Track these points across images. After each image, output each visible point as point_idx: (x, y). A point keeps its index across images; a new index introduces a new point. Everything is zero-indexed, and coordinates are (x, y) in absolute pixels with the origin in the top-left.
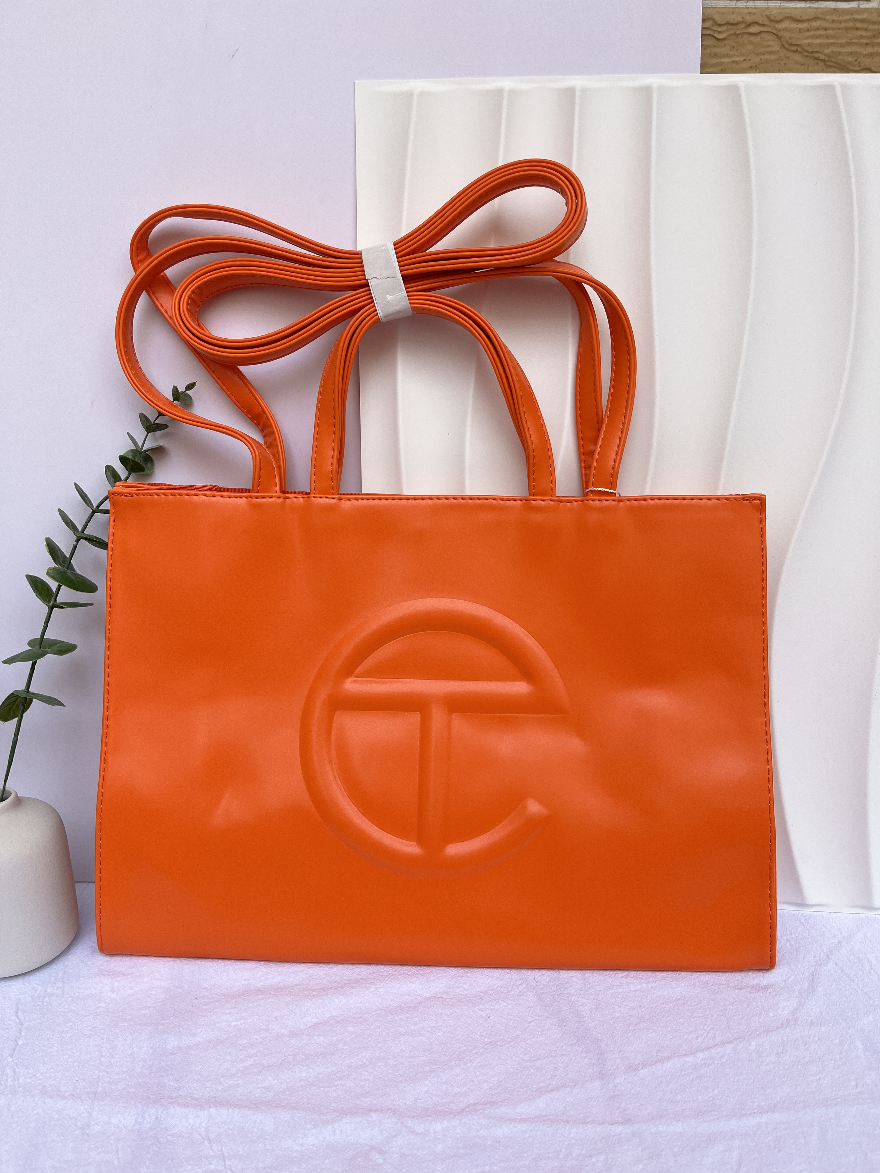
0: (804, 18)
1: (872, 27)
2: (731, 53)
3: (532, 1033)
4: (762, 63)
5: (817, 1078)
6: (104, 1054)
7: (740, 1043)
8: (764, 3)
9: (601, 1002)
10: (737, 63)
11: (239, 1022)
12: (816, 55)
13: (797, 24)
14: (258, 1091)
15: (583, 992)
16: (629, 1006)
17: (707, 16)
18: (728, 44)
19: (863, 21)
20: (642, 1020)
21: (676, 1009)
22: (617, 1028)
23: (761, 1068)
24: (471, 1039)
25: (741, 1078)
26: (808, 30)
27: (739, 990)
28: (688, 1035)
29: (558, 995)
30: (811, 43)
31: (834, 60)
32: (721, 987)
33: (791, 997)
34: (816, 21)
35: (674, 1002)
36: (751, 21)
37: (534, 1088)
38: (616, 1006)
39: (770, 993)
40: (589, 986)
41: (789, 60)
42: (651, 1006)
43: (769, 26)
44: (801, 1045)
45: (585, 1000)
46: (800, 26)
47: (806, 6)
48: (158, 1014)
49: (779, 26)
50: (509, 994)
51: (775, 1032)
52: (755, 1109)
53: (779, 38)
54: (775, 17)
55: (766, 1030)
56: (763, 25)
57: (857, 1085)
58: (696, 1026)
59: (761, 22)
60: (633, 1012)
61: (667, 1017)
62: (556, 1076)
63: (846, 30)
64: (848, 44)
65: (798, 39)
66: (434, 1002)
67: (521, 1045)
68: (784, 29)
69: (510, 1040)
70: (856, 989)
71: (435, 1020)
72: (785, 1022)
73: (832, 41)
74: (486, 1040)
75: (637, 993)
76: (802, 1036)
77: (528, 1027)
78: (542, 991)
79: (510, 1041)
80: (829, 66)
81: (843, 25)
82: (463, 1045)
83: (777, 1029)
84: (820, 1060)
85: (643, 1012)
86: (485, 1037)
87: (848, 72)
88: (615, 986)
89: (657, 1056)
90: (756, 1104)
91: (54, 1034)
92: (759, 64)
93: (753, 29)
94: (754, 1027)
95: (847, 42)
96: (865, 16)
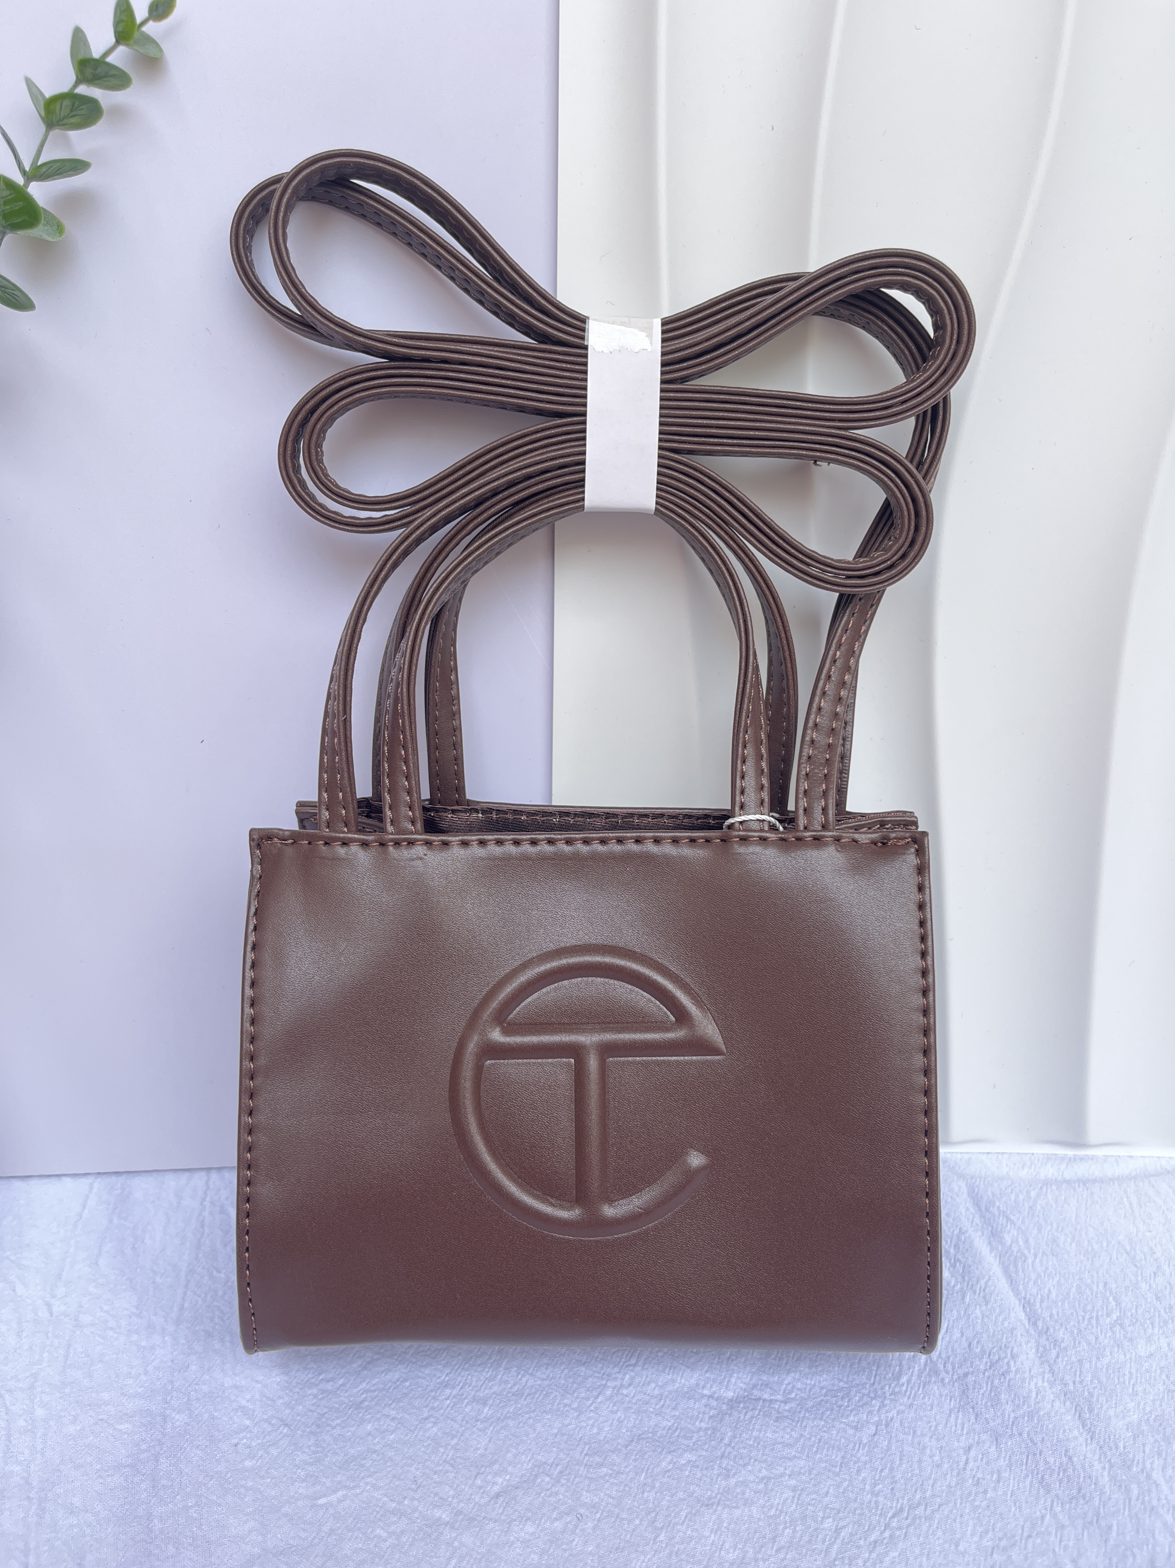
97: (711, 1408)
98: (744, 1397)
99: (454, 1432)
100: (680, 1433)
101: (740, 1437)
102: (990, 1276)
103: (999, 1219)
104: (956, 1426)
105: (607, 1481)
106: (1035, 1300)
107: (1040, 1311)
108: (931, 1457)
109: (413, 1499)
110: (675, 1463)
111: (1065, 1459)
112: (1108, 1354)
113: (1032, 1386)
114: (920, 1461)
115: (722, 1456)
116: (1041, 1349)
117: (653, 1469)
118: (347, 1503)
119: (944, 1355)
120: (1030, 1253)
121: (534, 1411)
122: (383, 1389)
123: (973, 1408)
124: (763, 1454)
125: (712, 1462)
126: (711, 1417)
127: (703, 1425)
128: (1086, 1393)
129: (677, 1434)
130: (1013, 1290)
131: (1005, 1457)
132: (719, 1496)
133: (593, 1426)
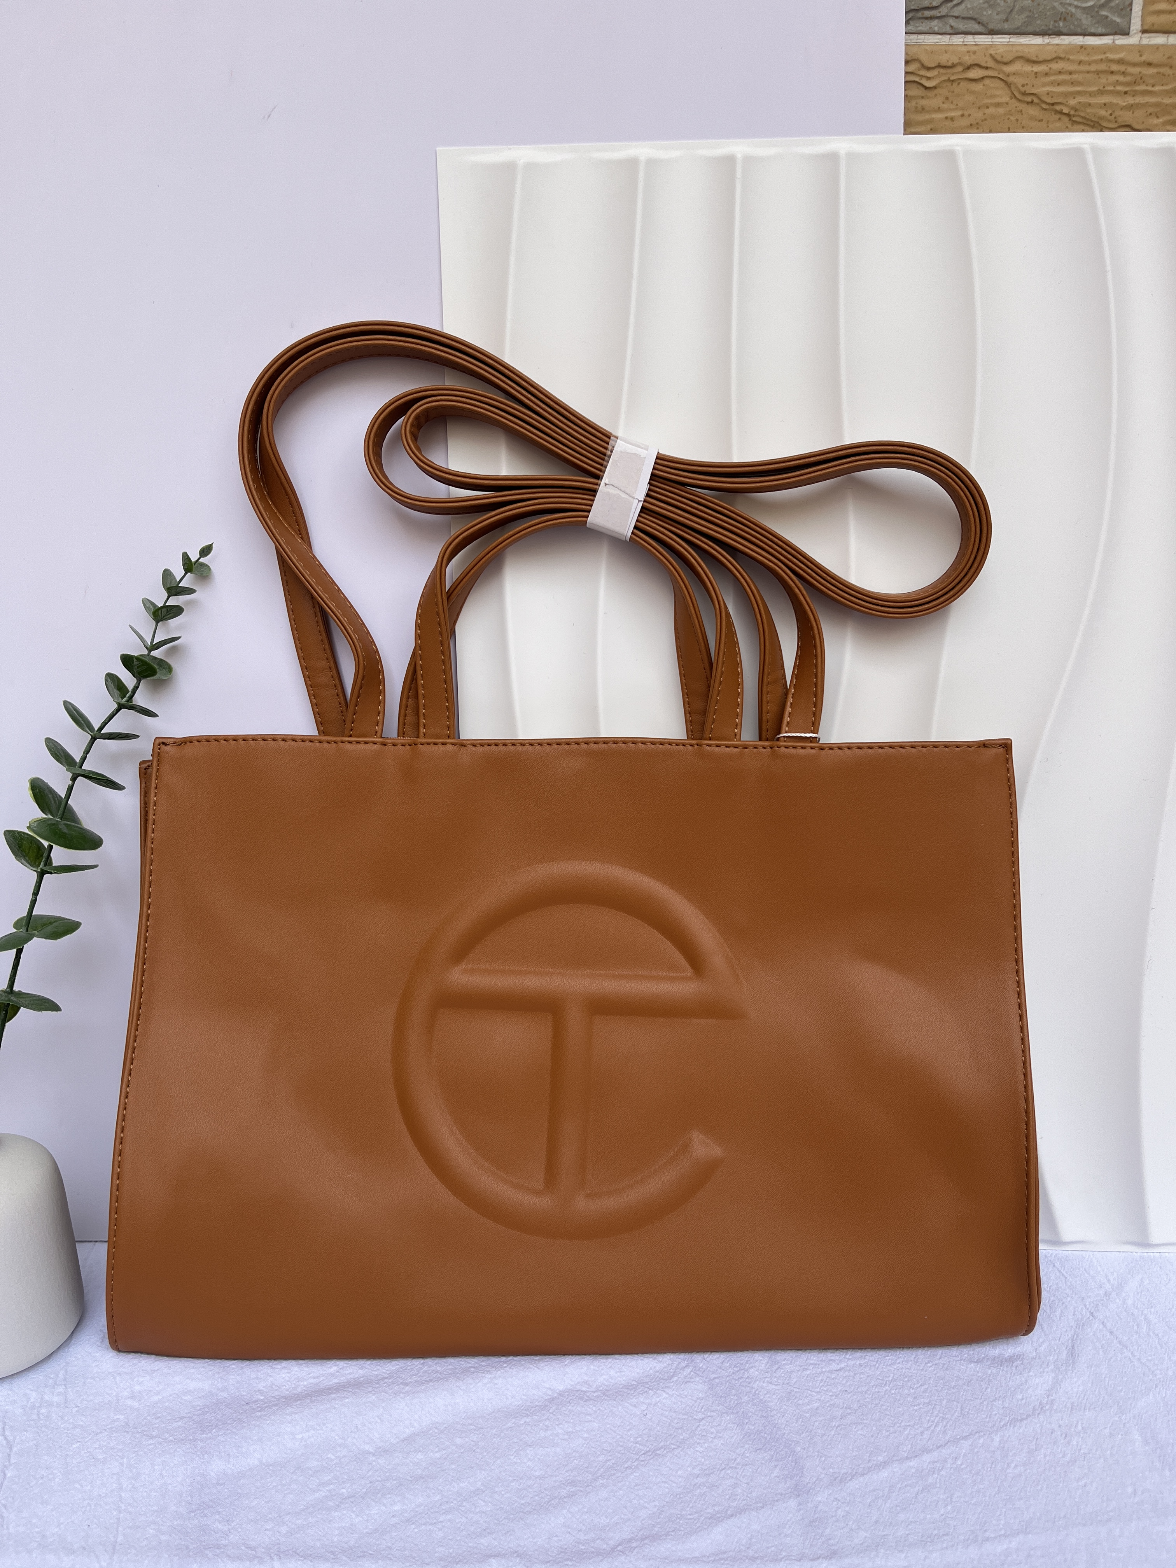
0: (1041, 59)
1: (1131, 70)
2: (945, 106)
3: (703, 1436)
4: (986, 120)
5: (1082, 1483)
6: (124, 1486)
7: (979, 1439)
8: (987, 38)
9: (795, 1388)
10: (952, 119)
11: (306, 1435)
12: (1058, 108)
13: (1032, 67)
14: (337, 1532)
15: (768, 1375)
16: (830, 1391)
17: (912, 57)
18: (940, 94)
19: (1120, 62)
20: (849, 1411)
21: (892, 1394)
22: (816, 1424)
23: (1008, 1471)
24: (622, 1449)
25: (981, 1486)
26: (1046, 74)
27: (976, 1364)
28: (911, 1429)
29: (736, 1380)
30: (1051, 91)
31: (1082, 114)
32: (952, 1360)
33: (1044, 1372)
34: (1057, 62)
35: (889, 1384)
36: (969, 63)
37: (707, 1513)
38: (814, 1393)
39: (1016, 1367)
40: (777, 1366)
41: (1022, 114)
42: (859, 1390)
43: (995, 70)
44: (1060, 1438)
45: (773, 1386)
46: (1036, 68)
47: (1044, 42)
48: (195, 1426)
49: (1008, 69)
50: (671, 1381)
51: (1025, 1422)
52: (1001, 1530)
53: (1008, 84)
54: (1002, 57)
55: (1012, 1419)
56: (987, 68)
57: (1135, 1492)
58: (920, 1416)
59: (983, 64)
60: (836, 1400)
61: (882, 1405)
62: (737, 1495)
63: (1098, 74)
64: (1101, 92)
65: (1033, 86)
66: (570, 1398)
67: (689, 1453)
68: (1014, 74)
69: (674, 1446)
70: (1130, 1359)
71: (573, 1423)
72: (1038, 1406)
73: (1079, 89)
74: (642, 1448)
75: (841, 1373)
76: (1060, 1426)
77: (698, 1426)
78: (714, 1376)
79: (674, 1449)
80: (1075, 123)
81: (1093, 68)
82: (611, 1458)
83: (1028, 1416)
84: (1084, 1458)
85: (850, 1399)
86: (640, 1445)
87: (1101, 131)
88: (812, 1364)
89: (870, 1461)
90: (1002, 1522)
91: (55, 1460)
92: (982, 121)
93: (974, 74)
94: (998, 1415)
95: (1099, 89)
96: (1122, 55)
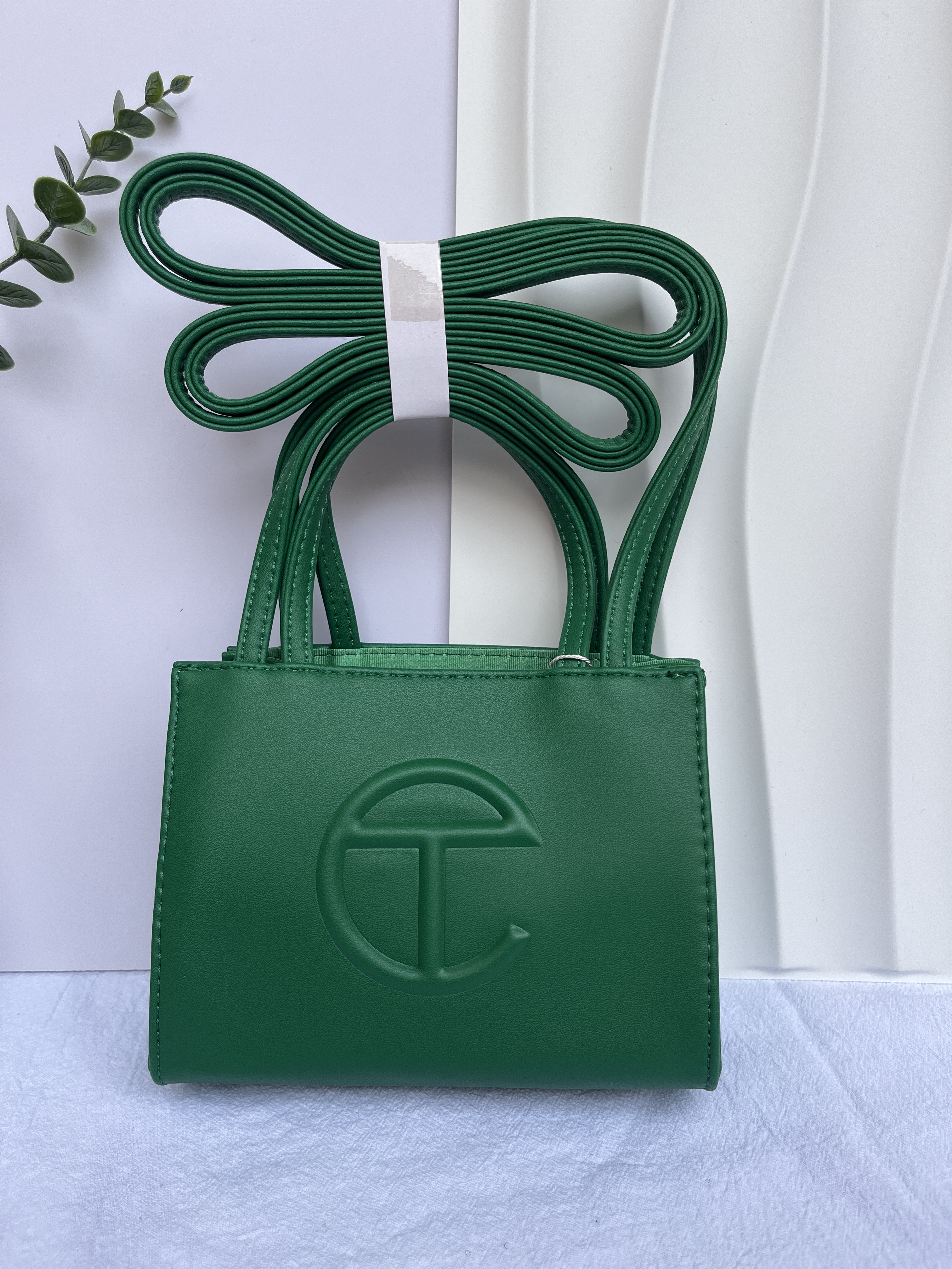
97: (583, 1171)
98: (612, 1163)
99: (360, 1187)
100: (556, 1190)
101: (609, 1192)
102: (821, 1073)
103: (826, 1033)
104: (796, 1185)
105: (493, 1226)
106: (860, 1091)
107: (865, 1098)
108: (775, 1208)
109: (323, 1238)
110: (551, 1212)
111: (892, 1212)
112: (926, 1130)
113: (861, 1155)
114: (765, 1212)
115: (594, 1207)
116: (868, 1128)
117: (533, 1217)
118: (263, 1240)
119: (783, 1132)
120: (854, 1057)
121: (430, 1171)
122: (300, 1153)
123: (810, 1172)
124: (629, 1207)
125: (584, 1212)
126: (583, 1178)
127: (577, 1184)
128: (908, 1160)
129: (553, 1191)
130: (841, 1084)
131: (840, 1209)
132: (590, 1239)
133: (481, 1183)
